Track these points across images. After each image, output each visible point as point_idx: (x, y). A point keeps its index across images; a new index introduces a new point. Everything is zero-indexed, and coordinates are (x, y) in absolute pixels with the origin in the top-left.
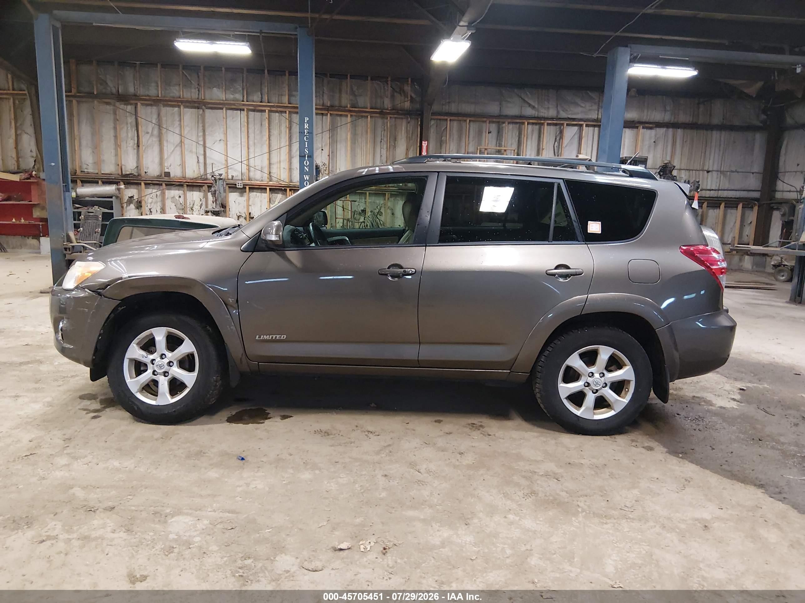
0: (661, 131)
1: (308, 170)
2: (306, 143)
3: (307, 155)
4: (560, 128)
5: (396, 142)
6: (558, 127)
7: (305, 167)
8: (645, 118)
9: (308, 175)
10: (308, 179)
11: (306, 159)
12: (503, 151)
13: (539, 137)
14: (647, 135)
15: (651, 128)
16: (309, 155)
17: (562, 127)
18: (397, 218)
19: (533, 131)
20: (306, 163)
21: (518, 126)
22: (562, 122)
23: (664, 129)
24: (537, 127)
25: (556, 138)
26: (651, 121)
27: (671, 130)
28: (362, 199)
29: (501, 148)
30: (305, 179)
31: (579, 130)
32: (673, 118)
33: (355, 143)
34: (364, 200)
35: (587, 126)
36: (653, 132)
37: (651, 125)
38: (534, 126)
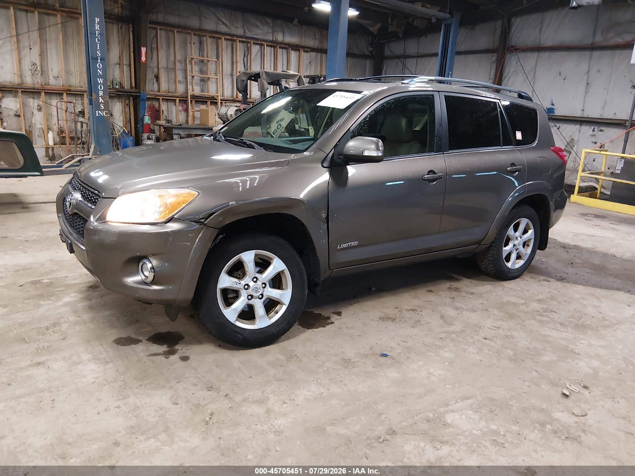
0: (313, 54)
1: (101, 73)
2: (98, 45)
3: (99, 58)
4: (247, 45)
5: (110, 46)
6: (245, 44)
7: (98, 70)
8: (303, 44)
9: (102, 78)
10: (102, 82)
11: (99, 61)
12: (205, 61)
13: (232, 52)
14: (306, 56)
15: (307, 52)
16: (102, 57)
17: (249, 45)
18: (116, 119)
19: (227, 45)
20: (99, 66)
21: (215, 40)
22: (249, 40)
23: (315, 53)
24: (230, 43)
25: (245, 54)
26: (307, 46)
27: (319, 54)
28: (78, 100)
29: (203, 58)
30: (99, 82)
31: (260, 49)
32: (320, 45)
33: (66, 44)
34: (81, 102)
35: (267, 46)
36: (308, 54)
37: (308, 50)
38: (228, 42)
